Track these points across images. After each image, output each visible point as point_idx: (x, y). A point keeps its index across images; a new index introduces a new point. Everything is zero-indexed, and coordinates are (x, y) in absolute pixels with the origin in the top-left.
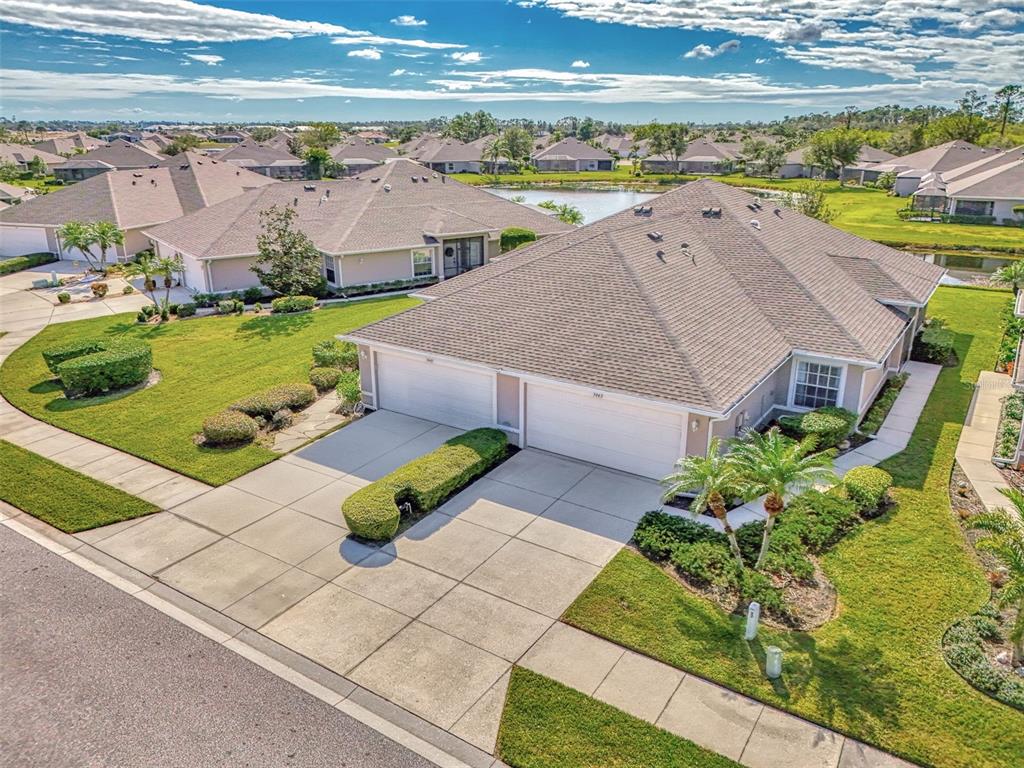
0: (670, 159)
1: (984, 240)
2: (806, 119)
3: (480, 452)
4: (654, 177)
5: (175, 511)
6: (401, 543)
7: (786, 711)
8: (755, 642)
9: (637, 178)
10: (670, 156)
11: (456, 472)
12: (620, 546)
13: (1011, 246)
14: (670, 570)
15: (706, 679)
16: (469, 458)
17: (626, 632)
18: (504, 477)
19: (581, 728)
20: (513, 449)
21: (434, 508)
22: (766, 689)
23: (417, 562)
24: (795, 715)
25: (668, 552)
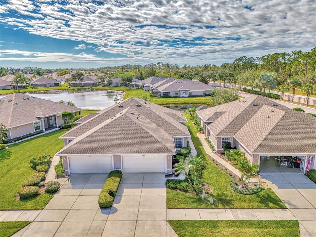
0: (79, 82)
1: (171, 101)
2: (106, 68)
3: (119, 177)
4: (75, 88)
5: (36, 220)
6: (115, 206)
7: (218, 209)
8: (205, 199)
9: (70, 88)
10: (79, 81)
12: (165, 189)
13: (177, 102)
14: (179, 191)
15: (202, 209)
17: (182, 205)
18: (125, 182)
19: (191, 226)
22: (213, 206)
23: (124, 208)
24: (220, 209)
25: (176, 187)
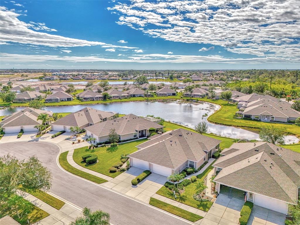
3: (147, 174)
5: (110, 181)
6: (138, 185)
9: (181, 98)
10: (189, 93)
11: (144, 176)
12: (163, 186)
14: (168, 188)
16: (145, 174)
18: (149, 177)
20: (151, 173)
21: (141, 181)
23: (140, 187)
24: (177, 201)
25: (168, 186)
